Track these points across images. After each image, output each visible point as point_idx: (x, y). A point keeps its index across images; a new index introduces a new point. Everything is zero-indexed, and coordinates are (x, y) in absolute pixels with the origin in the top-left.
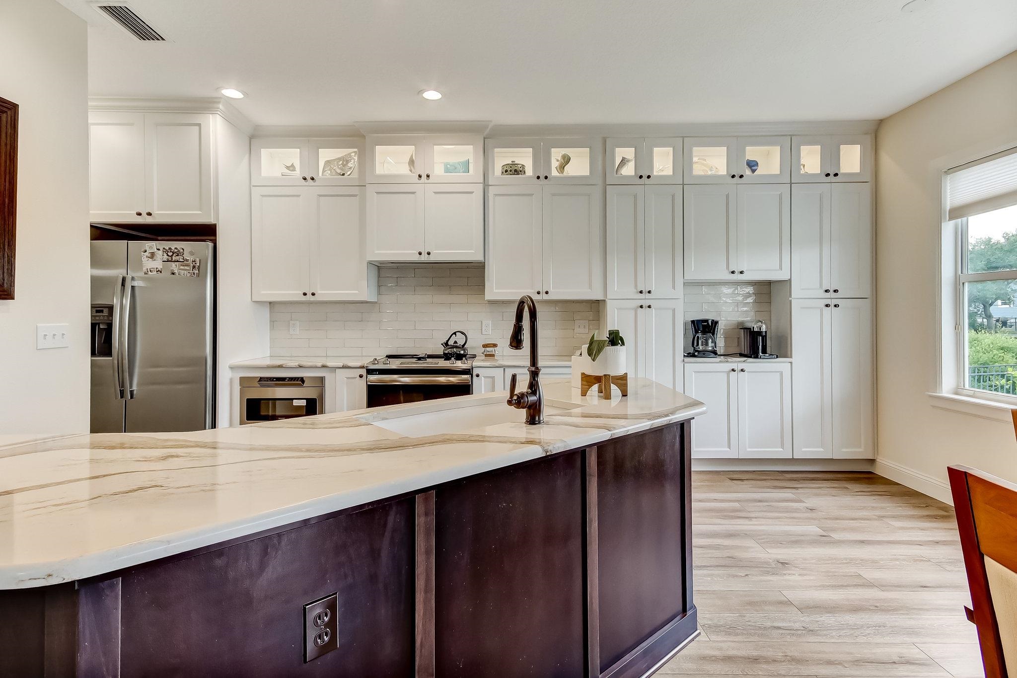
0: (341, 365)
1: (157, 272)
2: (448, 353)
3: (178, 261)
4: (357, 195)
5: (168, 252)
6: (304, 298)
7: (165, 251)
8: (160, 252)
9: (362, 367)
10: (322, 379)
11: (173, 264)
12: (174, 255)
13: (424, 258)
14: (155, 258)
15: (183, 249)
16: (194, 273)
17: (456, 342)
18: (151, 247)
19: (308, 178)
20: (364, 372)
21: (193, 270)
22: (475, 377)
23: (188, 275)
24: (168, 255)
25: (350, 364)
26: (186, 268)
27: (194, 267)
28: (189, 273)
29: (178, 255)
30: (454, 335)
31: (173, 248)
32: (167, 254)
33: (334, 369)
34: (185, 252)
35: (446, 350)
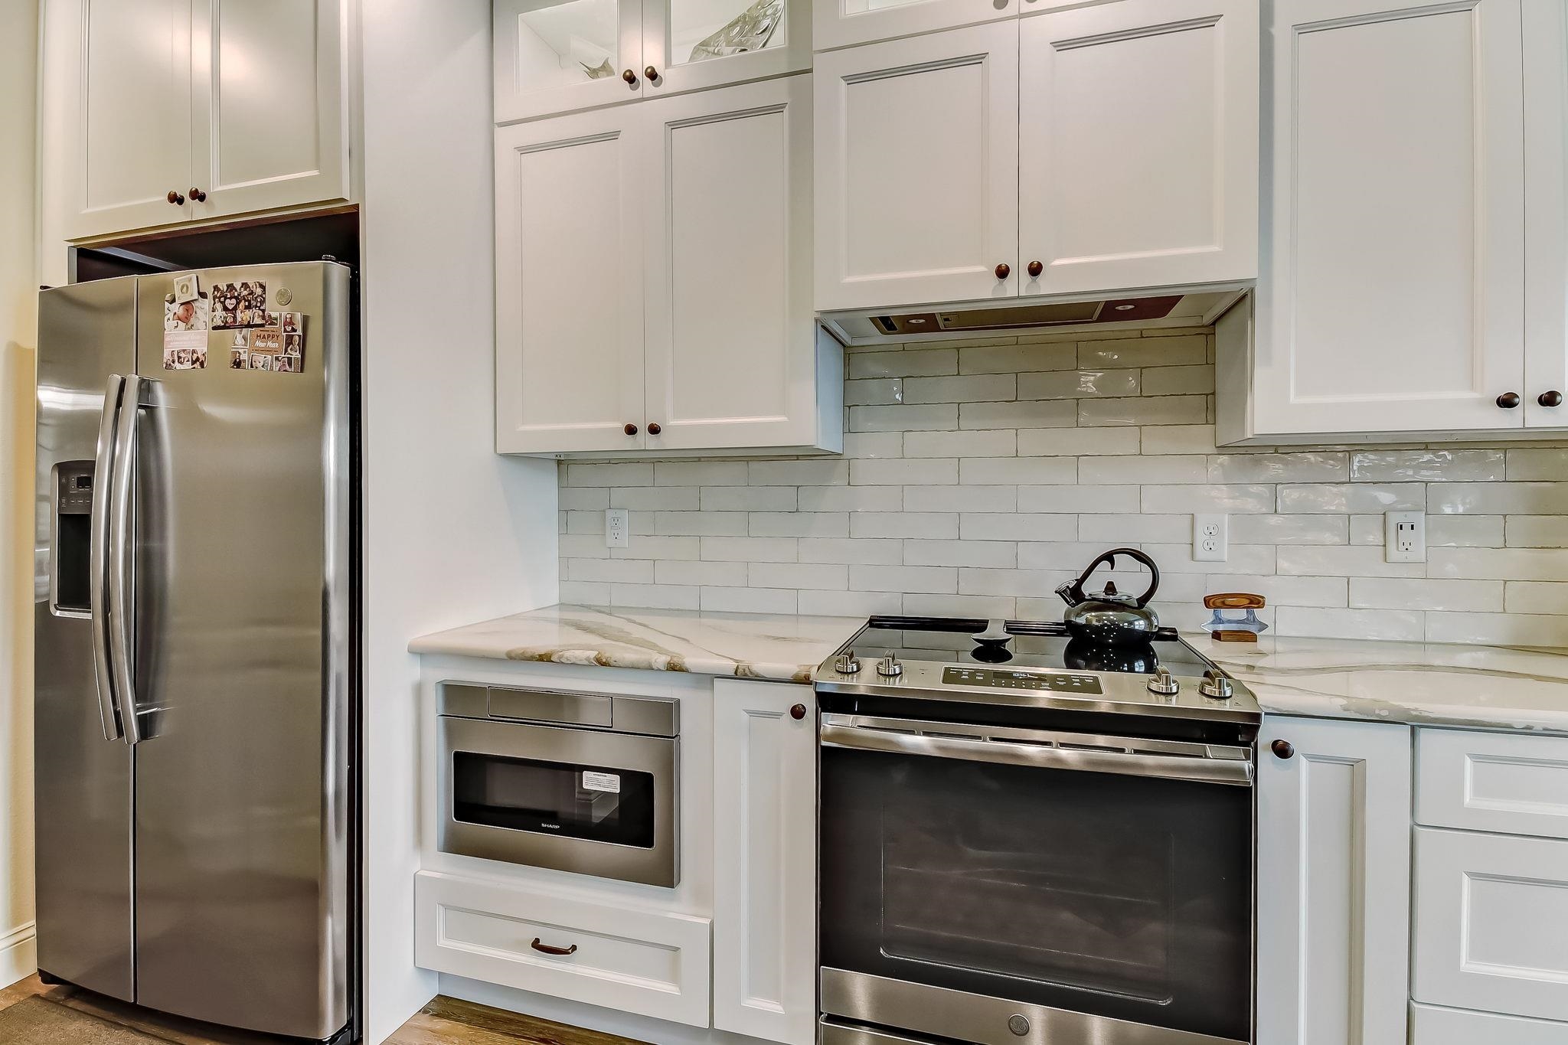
0: (729, 666)
1: (194, 363)
2: (1088, 625)
3: (249, 326)
4: (783, 106)
5: (226, 298)
6: (628, 443)
7: (220, 296)
8: (207, 304)
9: (804, 680)
10: (667, 712)
11: (238, 336)
12: (242, 304)
13: (1018, 290)
14: (192, 320)
15: (263, 287)
16: (290, 359)
17: (1110, 588)
18: (185, 288)
19: (639, 75)
20: (806, 697)
21: (286, 351)
22: (1266, 757)
23: (277, 366)
24: (225, 309)
25: (761, 667)
26: (270, 344)
27: (289, 341)
28: (277, 358)
29: (248, 307)
30: (1106, 564)
31: (238, 286)
32: (223, 303)
33: (708, 679)
34: (267, 296)
35: (1078, 615)
